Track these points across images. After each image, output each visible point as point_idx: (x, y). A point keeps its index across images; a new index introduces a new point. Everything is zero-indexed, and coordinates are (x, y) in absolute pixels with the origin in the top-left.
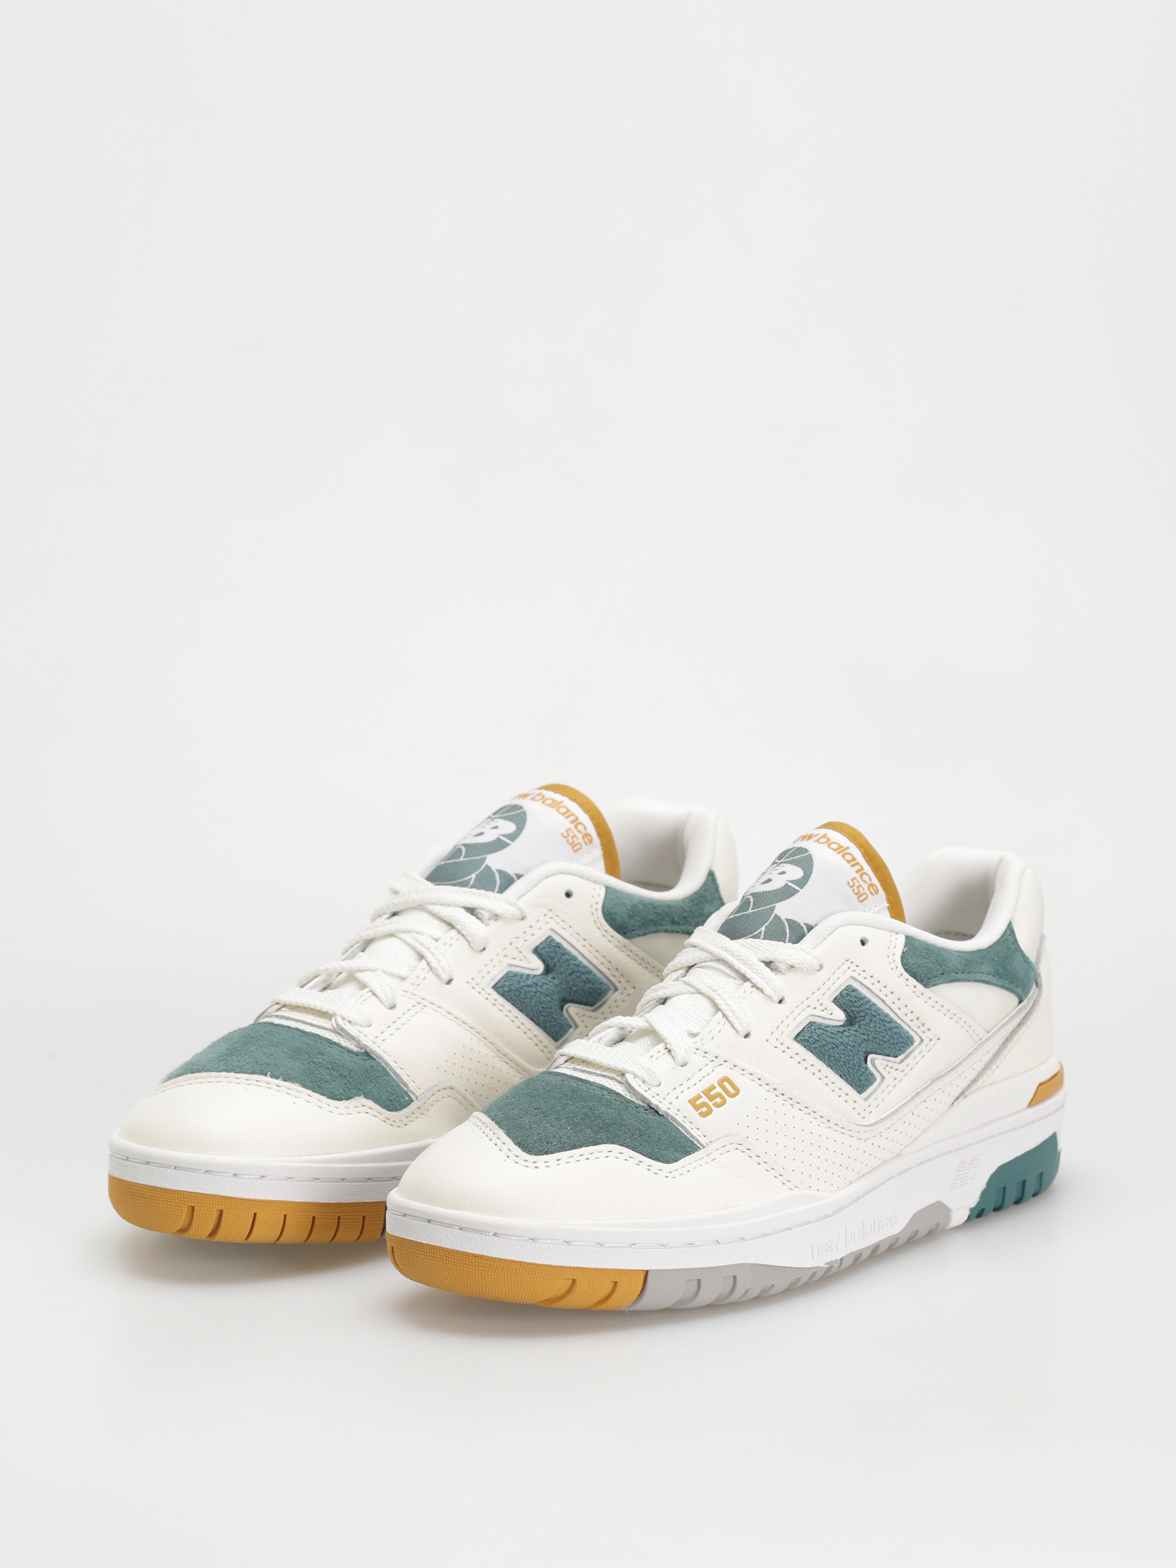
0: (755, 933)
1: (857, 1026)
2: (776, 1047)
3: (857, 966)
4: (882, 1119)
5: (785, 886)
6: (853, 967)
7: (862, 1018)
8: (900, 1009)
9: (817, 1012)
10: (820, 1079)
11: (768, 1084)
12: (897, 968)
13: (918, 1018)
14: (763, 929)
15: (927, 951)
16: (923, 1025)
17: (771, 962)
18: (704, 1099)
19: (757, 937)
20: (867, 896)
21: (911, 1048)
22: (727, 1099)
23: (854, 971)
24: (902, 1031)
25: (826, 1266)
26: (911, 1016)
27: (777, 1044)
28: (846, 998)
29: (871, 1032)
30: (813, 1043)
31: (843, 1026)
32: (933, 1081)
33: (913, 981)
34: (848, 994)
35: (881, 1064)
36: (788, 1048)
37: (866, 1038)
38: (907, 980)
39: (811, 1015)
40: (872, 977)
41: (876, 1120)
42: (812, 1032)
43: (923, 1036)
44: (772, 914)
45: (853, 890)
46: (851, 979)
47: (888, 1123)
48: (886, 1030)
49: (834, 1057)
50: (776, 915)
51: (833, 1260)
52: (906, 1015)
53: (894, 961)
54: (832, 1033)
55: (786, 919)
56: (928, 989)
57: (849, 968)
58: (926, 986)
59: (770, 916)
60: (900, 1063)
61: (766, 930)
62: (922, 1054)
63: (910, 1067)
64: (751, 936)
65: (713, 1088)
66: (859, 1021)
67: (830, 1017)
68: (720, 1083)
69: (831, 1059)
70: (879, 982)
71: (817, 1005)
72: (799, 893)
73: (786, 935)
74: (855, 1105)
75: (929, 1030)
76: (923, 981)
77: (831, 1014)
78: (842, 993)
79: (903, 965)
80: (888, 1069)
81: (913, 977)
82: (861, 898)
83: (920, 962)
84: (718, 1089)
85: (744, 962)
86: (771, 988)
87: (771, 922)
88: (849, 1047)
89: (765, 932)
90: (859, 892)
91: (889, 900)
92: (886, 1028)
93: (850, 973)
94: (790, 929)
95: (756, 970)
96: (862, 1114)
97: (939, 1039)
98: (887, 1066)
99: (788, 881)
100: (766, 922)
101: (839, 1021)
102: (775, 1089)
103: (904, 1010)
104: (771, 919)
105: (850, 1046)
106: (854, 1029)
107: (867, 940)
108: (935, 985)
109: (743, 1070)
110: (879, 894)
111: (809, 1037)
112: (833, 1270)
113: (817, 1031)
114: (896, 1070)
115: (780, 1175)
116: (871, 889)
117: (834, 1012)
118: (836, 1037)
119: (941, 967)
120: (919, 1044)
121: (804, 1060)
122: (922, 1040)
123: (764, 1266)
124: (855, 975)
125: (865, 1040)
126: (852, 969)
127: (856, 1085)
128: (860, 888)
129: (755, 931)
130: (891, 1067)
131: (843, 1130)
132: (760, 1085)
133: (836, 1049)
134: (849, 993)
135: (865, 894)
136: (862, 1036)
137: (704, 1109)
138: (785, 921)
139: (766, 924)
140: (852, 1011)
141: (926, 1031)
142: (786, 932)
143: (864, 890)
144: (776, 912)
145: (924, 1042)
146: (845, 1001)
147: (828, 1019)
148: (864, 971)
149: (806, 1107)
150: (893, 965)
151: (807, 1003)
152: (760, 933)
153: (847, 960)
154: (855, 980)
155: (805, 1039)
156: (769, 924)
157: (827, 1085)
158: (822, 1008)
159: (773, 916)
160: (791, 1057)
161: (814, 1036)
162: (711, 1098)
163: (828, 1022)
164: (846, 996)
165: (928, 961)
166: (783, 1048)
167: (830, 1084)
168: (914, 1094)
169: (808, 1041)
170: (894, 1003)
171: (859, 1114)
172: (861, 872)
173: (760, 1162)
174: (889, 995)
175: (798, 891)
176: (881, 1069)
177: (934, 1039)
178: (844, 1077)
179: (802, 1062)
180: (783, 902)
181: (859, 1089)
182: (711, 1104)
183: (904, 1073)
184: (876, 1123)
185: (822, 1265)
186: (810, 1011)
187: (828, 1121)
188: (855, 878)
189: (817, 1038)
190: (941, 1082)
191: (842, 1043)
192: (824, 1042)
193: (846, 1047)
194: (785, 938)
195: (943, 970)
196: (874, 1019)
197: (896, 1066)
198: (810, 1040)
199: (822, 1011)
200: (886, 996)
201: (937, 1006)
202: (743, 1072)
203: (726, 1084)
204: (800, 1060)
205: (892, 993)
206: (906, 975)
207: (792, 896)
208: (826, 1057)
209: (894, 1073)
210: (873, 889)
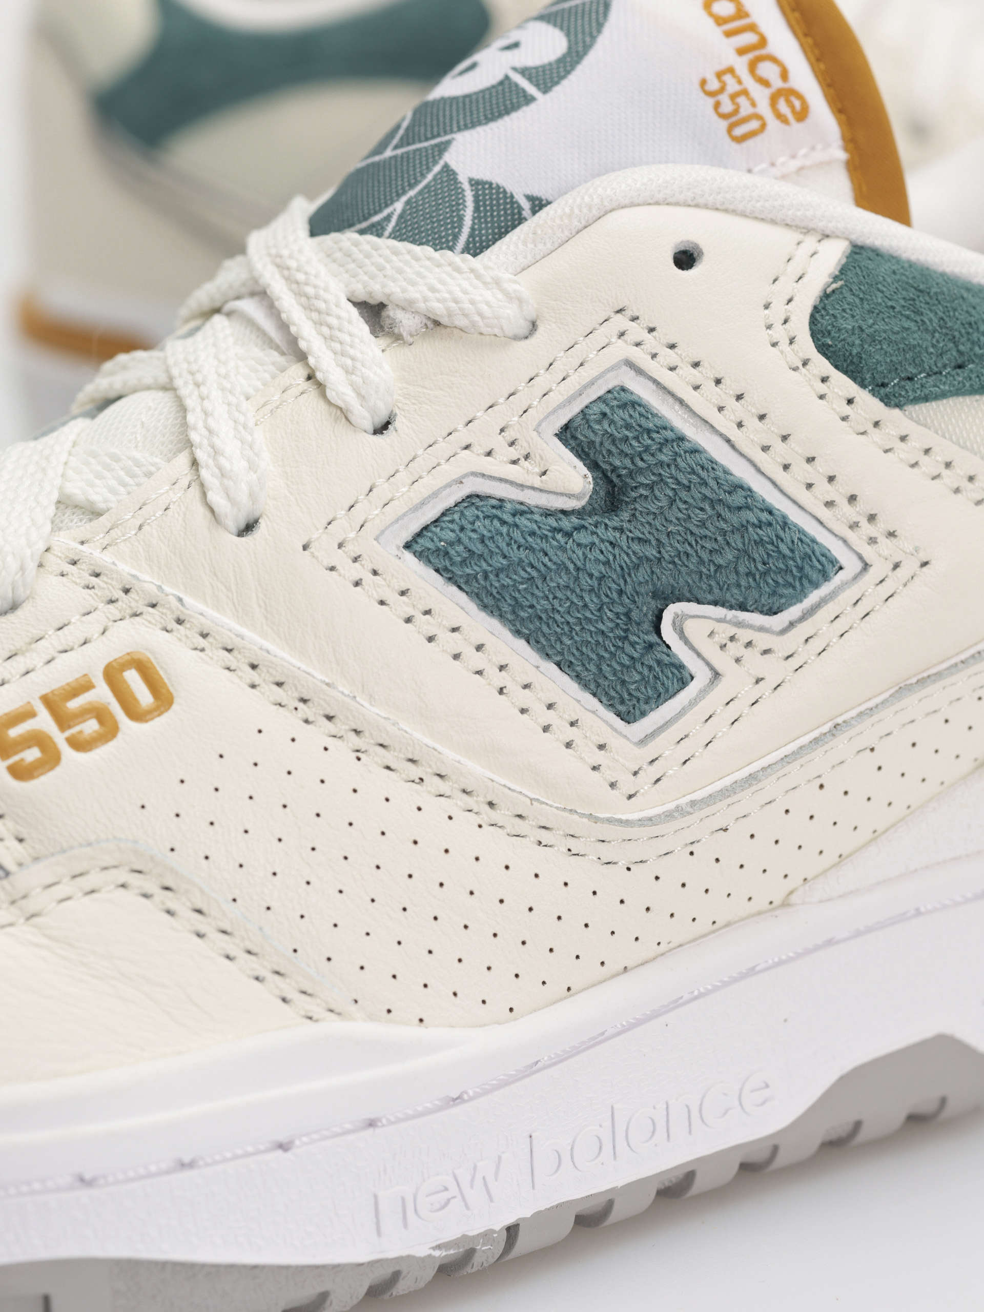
0: (376, 218)
1: (626, 516)
2: (332, 569)
3: (651, 330)
4: (693, 803)
5: (501, 83)
6: (636, 331)
7: (642, 491)
8: (786, 467)
9: (498, 466)
10: (480, 673)
11: (279, 684)
12: (792, 341)
13: (852, 499)
14: (398, 206)
15: (912, 294)
16: (872, 518)
17: (382, 306)
18: (44, 721)
19: (377, 230)
20: (763, 126)
21: (825, 589)
22: (121, 726)
23: (638, 344)
24: (786, 536)
25: (437, 1253)
26: (824, 490)
27: (341, 559)
28: (597, 427)
29: (668, 534)
30: (464, 562)
31: (579, 513)
32: (903, 690)
33: (843, 384)
34: (604, 415)
35: (711, 634)
36: (375, 573)
37: (651, 552)
38: (824, 380)
39: (474, 474)
40: (696, 365)
41: (671, 806)
42: (462, 529)
43: (868, 552)
44: (435, 163)
45: (717, 105)
46: (625, 368)
47: (722, 814)
48: (724, 533)
49: (532, 606)
50: (446, 166)
51: (471, 1234)
52: (809, 486)
53: (786, 322)
54: (533, 534)
55: (471, 180)
56: (897, 411)
57: (622, 335)
58: (889, 400)
59: (429, 169)
60: (783, 631)
61: (404, 211)
62: (862, 609)
63: (816, 645)
64: (364, 225)
65: (85, 686)
66: (635, 500)
67: (537, 482)
68: (112, 675)
69: (523, 614)
70: (718, 382)
71: (499, 443)
72: (533, 106)
73: (460, 227)
74: (599, 757)
75: (892, 534)
76: (884, 385)
77: (544, 473)
78: (587, 411)
79: (813, 335)
80: (735, 649)
81: (845, 372)
82: (739, 131)
83: (880, 326)
84: (102, 693)
85: (309, 304)
86: (352, 385)
87: (426, 187)
88: (585, 580)
89: (401, 217)
90: (736, 111)
91: (851, 141)
92: (723, 525)
93: (622, 350)
94: (477, 209)
95: (330, 327)
96: (627, 784)
97: (925, 564)
98: (732, 639)
99: (515, 69)
100: (411, 186)
101: (570, 496)
102: (304, 701)
103: (801, 471)
104: (430, 177)
105: (591, 576)
106: (615, 522)
107: (701, 253)
108: (926, 399)
109: (204, 636)
110: (809, 121)
111: (451, 544)
112: (477, 1260)
113: (478, 524)
114: (766, 652)
115: (277, 973)
116: (783, 107)
117: (552, 468)
118: (544, 545)
119: (957, 346)
120: (856, 578)
121: (428, 612)
122: (866, 566)
123: (163, 1265)
124: (640, 357)
125: (648, 559)
126: (631, 337)
127: (611, 698)
128: (742, 100)
129: (376, 213)
130: (749, 644)
131: (545, 836)
132: (253, 686)
133: (539, 582)
134: (607, 410)
135: (758, 117)
136: (636, 547)
137: (32, 755)
138: (466, 186)
139: (412, 193)
140: (615, 469)
141: (882, 540)
142: (461, 219)
143: (754, 104)
144: (450, 158)
145: (872, 570)
146: (592, 436)
147: (533, 488)
148: (672, 346)
149: (412, 761)
150: (780, 333)
151: (463, 436)
152: (388, 218)
153: (620, 311)
154: (639, 371)
155: (438, 550)
156: (421, 193)
157: (501, 691)
158: (514, 453)
159: (437, 169)
160: (382, 603)
161: (465, 540)
162: (63, 721)
163: (532, 499)
164: (599, 422)
165: (907, 324)
166: (357, 570)
167: (513, 688)
168: (825, 729)
169: (447, 553)
170: (765, 449)
171: (613, 785)
172: (757, 53)
173: (202, 929)
174: (752, 423)
175: (529, 99)
176: (709, 649)
177: (910, 566)
178: (567, 670)
179: (420, 619)
180: (480, 130)
181: (622, 708)
182: (59, 738)
183: (795, 662)
184: (669, 816)
185: (422, 1251)
186: (473, 461)
187: (491, 804)
188: (731, 70)
189: (478, 548)
190: (936, 694)
191: (562, 567)
192: (501, 562)
193: (577, 579)
194: (456, 237)
195: (960, 353)
196: (683, 494)
197: (763, 641)
198: (452, 552)
199: (514, 462)
200: (740, 425)
201: (929, 465)
202: (202, 643)
203: (132, 677)
204: (410, 611)
205: (762, 417)
206: (822, 365)
207: (507, 112)
208: (506, 608)
209: (754, 662)
210: (792, 107)
